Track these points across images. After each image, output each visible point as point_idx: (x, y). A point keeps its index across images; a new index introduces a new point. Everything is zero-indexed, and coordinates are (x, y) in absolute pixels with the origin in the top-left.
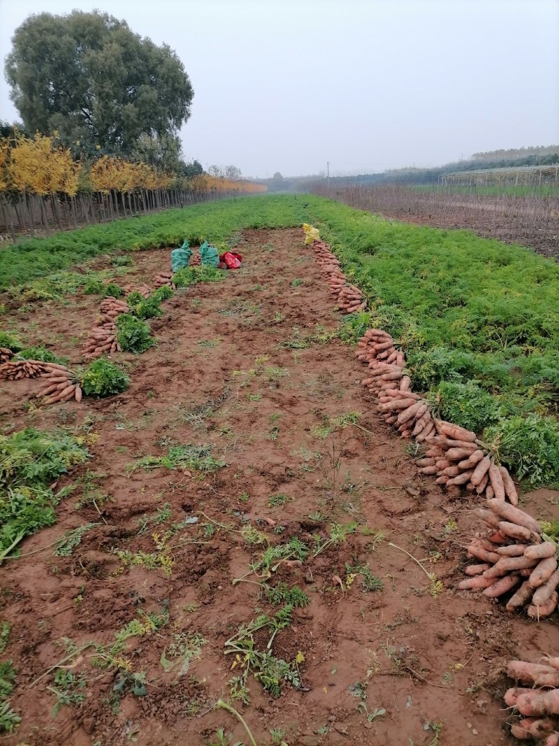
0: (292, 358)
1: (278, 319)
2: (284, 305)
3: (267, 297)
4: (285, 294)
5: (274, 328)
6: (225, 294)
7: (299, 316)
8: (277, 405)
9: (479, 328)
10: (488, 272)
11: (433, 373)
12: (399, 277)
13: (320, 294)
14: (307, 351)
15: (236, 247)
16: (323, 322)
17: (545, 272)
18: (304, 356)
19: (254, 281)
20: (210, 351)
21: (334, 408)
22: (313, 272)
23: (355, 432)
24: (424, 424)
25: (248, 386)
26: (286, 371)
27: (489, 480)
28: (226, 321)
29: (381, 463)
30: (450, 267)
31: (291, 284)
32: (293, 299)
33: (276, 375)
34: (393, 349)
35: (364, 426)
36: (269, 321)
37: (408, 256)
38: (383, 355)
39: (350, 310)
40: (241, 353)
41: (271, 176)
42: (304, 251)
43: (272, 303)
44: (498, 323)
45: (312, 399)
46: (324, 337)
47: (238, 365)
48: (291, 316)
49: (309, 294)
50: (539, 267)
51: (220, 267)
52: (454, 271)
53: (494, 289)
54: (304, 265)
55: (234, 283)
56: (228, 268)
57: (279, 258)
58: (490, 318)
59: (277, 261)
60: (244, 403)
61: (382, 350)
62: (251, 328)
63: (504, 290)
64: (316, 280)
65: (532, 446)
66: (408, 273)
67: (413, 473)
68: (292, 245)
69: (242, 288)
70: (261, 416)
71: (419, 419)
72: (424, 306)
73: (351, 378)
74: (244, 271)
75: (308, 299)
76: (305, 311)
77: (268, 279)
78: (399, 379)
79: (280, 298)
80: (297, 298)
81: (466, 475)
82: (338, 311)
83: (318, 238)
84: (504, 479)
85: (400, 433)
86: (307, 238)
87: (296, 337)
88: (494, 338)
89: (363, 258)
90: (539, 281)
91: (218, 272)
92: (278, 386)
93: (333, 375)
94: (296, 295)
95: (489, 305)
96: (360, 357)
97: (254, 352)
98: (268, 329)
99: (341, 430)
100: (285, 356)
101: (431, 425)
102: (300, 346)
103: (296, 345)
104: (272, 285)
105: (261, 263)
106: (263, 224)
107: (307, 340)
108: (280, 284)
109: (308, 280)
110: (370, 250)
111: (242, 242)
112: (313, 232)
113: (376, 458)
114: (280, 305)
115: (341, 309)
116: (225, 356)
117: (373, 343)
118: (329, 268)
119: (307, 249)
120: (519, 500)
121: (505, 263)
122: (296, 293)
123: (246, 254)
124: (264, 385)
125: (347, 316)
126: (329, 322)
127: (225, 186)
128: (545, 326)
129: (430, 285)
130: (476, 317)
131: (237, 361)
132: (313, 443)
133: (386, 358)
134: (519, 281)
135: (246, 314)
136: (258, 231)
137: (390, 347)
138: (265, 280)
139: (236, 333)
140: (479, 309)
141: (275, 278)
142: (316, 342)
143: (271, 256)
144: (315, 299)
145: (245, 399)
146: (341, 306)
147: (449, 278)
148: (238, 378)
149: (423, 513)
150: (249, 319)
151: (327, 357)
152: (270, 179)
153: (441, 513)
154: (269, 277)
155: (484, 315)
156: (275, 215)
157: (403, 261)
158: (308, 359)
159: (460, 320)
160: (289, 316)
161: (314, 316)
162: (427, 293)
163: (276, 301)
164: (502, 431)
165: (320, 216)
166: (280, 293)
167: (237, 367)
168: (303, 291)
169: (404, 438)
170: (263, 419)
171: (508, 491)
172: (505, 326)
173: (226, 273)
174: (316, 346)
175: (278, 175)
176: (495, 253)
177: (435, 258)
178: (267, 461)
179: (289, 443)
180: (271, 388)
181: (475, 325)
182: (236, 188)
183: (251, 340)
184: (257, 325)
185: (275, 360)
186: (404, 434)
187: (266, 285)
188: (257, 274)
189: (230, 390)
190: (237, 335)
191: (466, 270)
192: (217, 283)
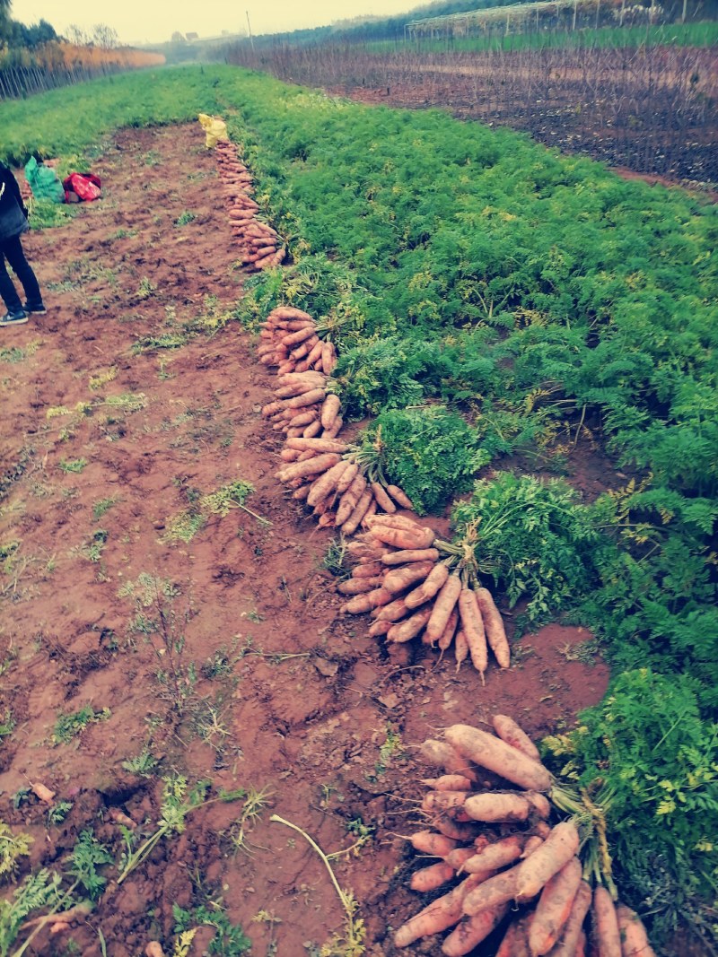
0: (157, 369)
1: (142, 293)
2: (159, 263)
3: (133, 249)
4: (164, 241)
5: (135, 311)
6: (66, 249)
7: (179, 282)
8: (114, 477)
9: (452, 284)
10: (465, 179)
11: (376, 384)
12: (334, 199)
13: (218, 237)
14: (183, 353)
15: (100, 161)
16: (218, 290)
17: (546, 173)
18: (177, 363)
19: (119, 219)
20: (16, 369)
21: (211, 470)
22: (213, 197)
23: (242, 524)
24: (353, 502)
25: (72, 437)
26: (142, 399)
27: (460, 620)
28: (57, 303)
29: (279, 593)
30: (409, 175)
31: (175, 222)
32: (176, 250)
33: (122, 410)
34: (315, 339)
35: (257, 508)
36: (128, 297)
37: (350, 160)
38: (299, 353)
39: (259, 264)
40: (71, 367)
41: (169, 39)
42: (204, 161)
43: (139, 262)
44: (478, 276)
45: (178, 454)
46: (214, 322)
47: (61, 395)
48: (168, 282)
49: (202, 238)
50: (538, 165)
51: (65, 201)
52: (416, 182)
53: (472, 210)
54: (200, 185)
55: (85, 227)
56: (81, 199)
57: (165, 176)
58: (466, 267)
59: (161, 181)
60: (53, 481)
61: (297, 345)
62: (96, 315)
63: (487, 211)
64: (216, 212)
65: (530, 543)
66: (348, 191)
67: (332, 615)
68: (188, 150)
69: (97, 236)
70: (79, 507)
71: (342, 494)
72: (370, 250)
73: (248, 401)
74: (105, 204)
75: (199, 247)
76: (191, 271)
77: (142, 216)
78: (320, 402)
79: (155, 251)
80: (183, 247)
81: (418, 619)
82: (241, 267)
83: (224, 137)
84: (485, 616)
85: (316, 519)
86: (208, 137)
87: (168, 326)
88: (473, 300)
89: (286, 167)
90: (538, 189)
91: (59, 211)
92: (122, 433)
93: (219, 397)
94: (181, 243)
95: (464, 242)
96: (264, 359)
97: (94, 363)
98: (125, 314)
99: (219, 521)
100: (145, 365)
101: (367, 499)
102: (172, 343)
103: (166, 342)
104: (146, 227)
105: (136, 187)
106: (146, 118)
107: (188, 329)
108: (158, 224)
109: (203, 211)
110: (299, 152)
111: (111, 151)
112: (216, 128)
113: (271, 581)
114: (151, 264)
115: (245, 264)
116: (42, 376)
117: (282, 333)
118: (233, 189)
119: (210, 155)
120: (512, 654)
121: (488, 161)
122: (181, 239)
123: (112, 172)
124: (98, 435)
125: (255, 275)
126: (227, 289)
127: (96, 58)
128: (546, 274)
129: (381, 210)
130: (444, 267)
131: (60, 386)
132: (166, 557)
133: (304, 358)
134: (509, 193)
135: (95, 285)
136: (139, 131)
137: (309, 338)
138: (137, 217)
139: (71, 326)
140: (449, 252)
141: (153, 212)
142: (201, 331)
143: (153, 174)
144: (209, 246)
145: (56, 471)
146: (246, 258)
147: (408, 196)
148: (55, 423)
149: (344, 716)
150: (98, 296)
151: (215, 361)
152: (167, 43)
153: (374, 712)
154: (143, 212)
155: (457, 261)
156: (168, 102)
157: (343, 168)
158: (182, 366)
159: (421, 275)
160: (163, 283)
161: (205, 279)
162: (375, 225)
163: (147, 257)
164: (480, 513)
165: (234, 99)
166: (156, 239)
167: (58, 399)
168: (192, 234)
169: (323, 528)
170: (80, 514)
171: (493, 641)
172: (490, 278)
173: (75, 209)
174: (200, 338)
175: (176, 35)
176: (475, 146)
177: (388, 162)
178: (70, 618)
179: (122, 565)
180: (109, 438)
181: (442, 282)
182: (114, 60)
183: (93, 339)
184: (106, 307)
185: (124, 378)
186: (323, 521)
187: (136, 226)
188: (126, 207)
189: (32, 453)
190: (72, 331)
191: (432, 180)
192: (57, 230)
